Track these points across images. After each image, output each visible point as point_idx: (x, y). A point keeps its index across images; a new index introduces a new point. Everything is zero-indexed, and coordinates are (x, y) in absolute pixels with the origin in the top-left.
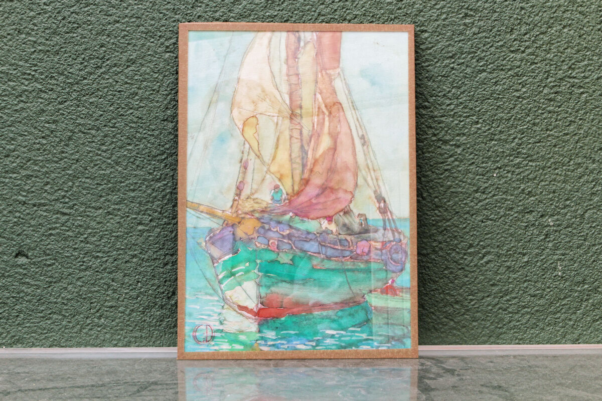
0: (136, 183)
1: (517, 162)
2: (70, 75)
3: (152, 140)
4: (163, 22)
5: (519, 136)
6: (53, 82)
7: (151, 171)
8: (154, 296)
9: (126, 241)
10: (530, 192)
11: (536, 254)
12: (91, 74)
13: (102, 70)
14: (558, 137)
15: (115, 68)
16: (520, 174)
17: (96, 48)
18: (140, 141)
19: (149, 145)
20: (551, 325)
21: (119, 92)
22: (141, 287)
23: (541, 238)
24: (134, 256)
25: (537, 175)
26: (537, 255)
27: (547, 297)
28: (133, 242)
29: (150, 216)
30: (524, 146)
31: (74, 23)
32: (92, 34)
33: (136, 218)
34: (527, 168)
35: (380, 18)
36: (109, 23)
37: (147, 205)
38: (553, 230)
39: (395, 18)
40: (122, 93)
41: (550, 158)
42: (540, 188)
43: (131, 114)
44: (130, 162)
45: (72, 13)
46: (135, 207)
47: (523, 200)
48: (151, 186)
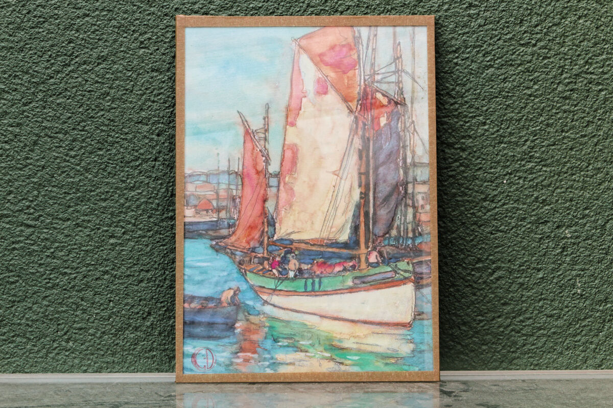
0: (107, 192)
1: (529, 167)
2: (35, 73)
3: (126, 144)
4: (137, 15)
5: (531, 138)
6: (17, 81)
7: (124, 179)
8: (127, 317)
9: (96, 256)
10: (544, 201)
11: (552, 270)
12: (58, 72)
13: (70, 69)
14: (574, 139)
15: (84, 67)
16: (533, 180)
17: (64, 44)
18: (112, 146)
19: (122, 150)
20: (571, 349)
21: (89, 91)
22: (114, 307)
23: (557, 251)
24: (106, 272)
25: (552, 181)
26: (554, 270)
27: (565, 318)
28: (105, 257)
29: (123, 228)
30: (537, 149)
31: (40, 17)
32: (59, 29)
33: (107, 231)
34: (541, 173)
35: (375, 9)
36: (78, 17)
37: (119, 216)
38: (571, 242)
39: (392, 9)
40: (93, 93)
41: (566, 163)
42: (556, 196)
43: (102, 116)
44: (101, 169)
45: (38, 6)
46: (107, 218)
47: (537, 209)
48: (124, 195)
